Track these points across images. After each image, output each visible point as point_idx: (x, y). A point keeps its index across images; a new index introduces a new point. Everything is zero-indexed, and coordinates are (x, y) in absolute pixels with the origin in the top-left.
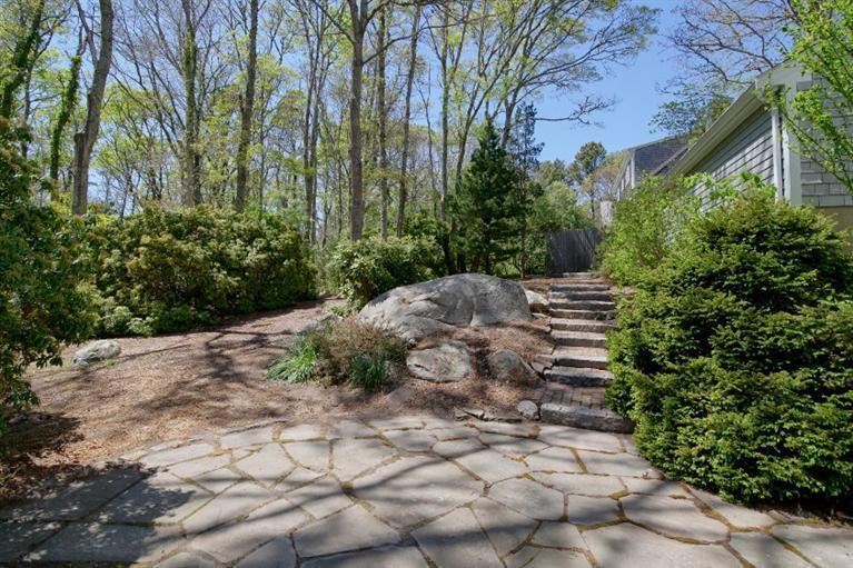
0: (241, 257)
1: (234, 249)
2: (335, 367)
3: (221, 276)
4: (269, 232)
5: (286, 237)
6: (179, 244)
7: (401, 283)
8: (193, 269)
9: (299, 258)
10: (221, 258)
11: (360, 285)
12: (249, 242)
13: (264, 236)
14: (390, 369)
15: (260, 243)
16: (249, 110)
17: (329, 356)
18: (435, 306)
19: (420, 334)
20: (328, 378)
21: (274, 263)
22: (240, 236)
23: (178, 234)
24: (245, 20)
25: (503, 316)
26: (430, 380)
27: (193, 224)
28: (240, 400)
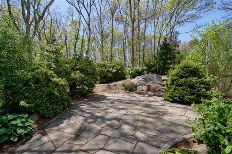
0: (112, 71)
1: (111, 69)
2: (126, 88)
3: (109, 74)
4: (117, 66)
5: (120, 67)
6: (102, 69)
7: (139, 75)
8: (105, 73)
9: (122, 71)
10: (108, 71)
11: (132, 76)
12: (113, 68)
13: (115, 67)
14: (134, 89)
15: (115, 68)
16: (112, 42)
17: (125, 86)
18: (144, 79)
19: (140, 84)
20: (125, 90)
21: (117, 72)
22: (112, 67)
23: (101, 67)
24: (111, 20)
25: (156, 81)
26: (140, 90)
27: (104, 65)
28: (113, 91)
